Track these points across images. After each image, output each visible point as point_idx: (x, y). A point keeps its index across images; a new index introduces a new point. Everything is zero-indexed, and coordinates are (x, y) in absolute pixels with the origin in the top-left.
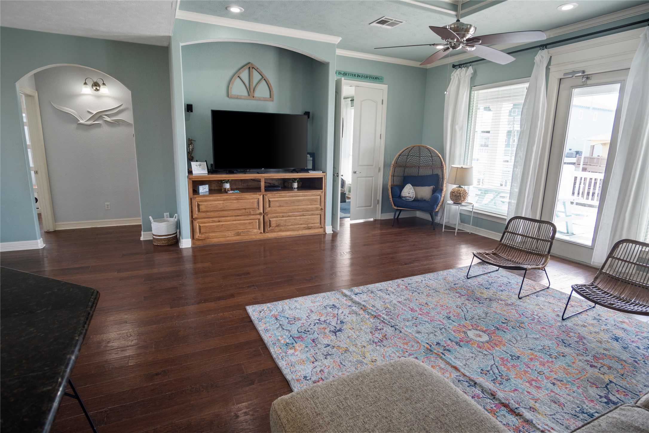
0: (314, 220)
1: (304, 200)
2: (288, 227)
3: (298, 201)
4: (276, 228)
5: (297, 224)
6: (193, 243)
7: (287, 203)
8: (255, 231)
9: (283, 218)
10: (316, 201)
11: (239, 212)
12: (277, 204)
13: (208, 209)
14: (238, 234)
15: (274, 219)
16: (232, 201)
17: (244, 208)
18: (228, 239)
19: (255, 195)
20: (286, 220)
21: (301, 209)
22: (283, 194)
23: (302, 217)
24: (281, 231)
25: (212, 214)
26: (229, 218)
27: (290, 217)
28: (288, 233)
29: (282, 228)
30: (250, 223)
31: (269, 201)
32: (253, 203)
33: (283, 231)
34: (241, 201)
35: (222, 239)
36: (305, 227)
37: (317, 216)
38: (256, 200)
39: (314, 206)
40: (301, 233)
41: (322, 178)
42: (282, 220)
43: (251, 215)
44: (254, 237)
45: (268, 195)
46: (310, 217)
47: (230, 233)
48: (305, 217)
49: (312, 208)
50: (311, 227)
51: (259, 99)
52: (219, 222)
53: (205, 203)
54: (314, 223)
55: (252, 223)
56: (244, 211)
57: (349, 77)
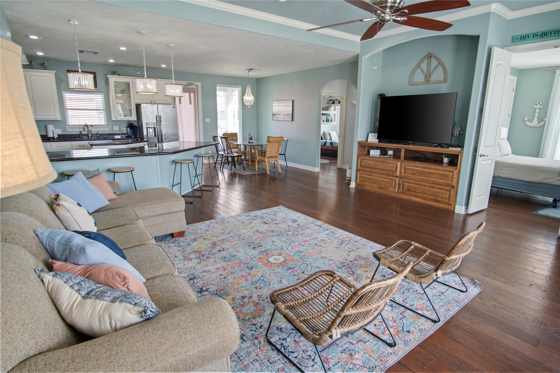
0: (442, 194)
1: (434, 173)
2: (417, 194)
3: (430, 173)
4: (408, 192)
5: (426, 194)
6: (356, 186)
7: (419, 173)
8: (392, 189)
9: (414, 185)
10: (447, 177)
11: (383, 172)
12: (411, 172)
13: (365, 165)
14: (380, 188)
15: (407, 184)
16: (379, 163)
17: (386, 169)
18: (375, 189)
19: (395, 161)
20: (416, 187)
21: (431, 181)
22: (417, 164)
23: (431, 189)
24: (410, 195)
25: (367, 169)
26: (376, 175)
27: (420, 185)
28: (418, 200)
29: (412, 193)
30: (389, 182)
31: (405, 168)
32: (393, 167)
33: (412, 196)
34: (386, 164)
35: (371, 189)
36: (432, 199)
37: (447, 192)
38: (395, 165)
39: (445, 181)
40: (429, 203)
41: (458, 155)
42: (413, 186)
43: (390, 176)
44: (391, 194)
45: (405, 163)
46: (439, 190)
47: (375, 186)
48: (434, 189)
49: (442, 182)
50: (439, 200)
51: (434, 83)
52: (370, 175)
53: (364, 161)
54: (442, 198)
55: (390, 182)
56: (386, 172)
57: (551, 37)
